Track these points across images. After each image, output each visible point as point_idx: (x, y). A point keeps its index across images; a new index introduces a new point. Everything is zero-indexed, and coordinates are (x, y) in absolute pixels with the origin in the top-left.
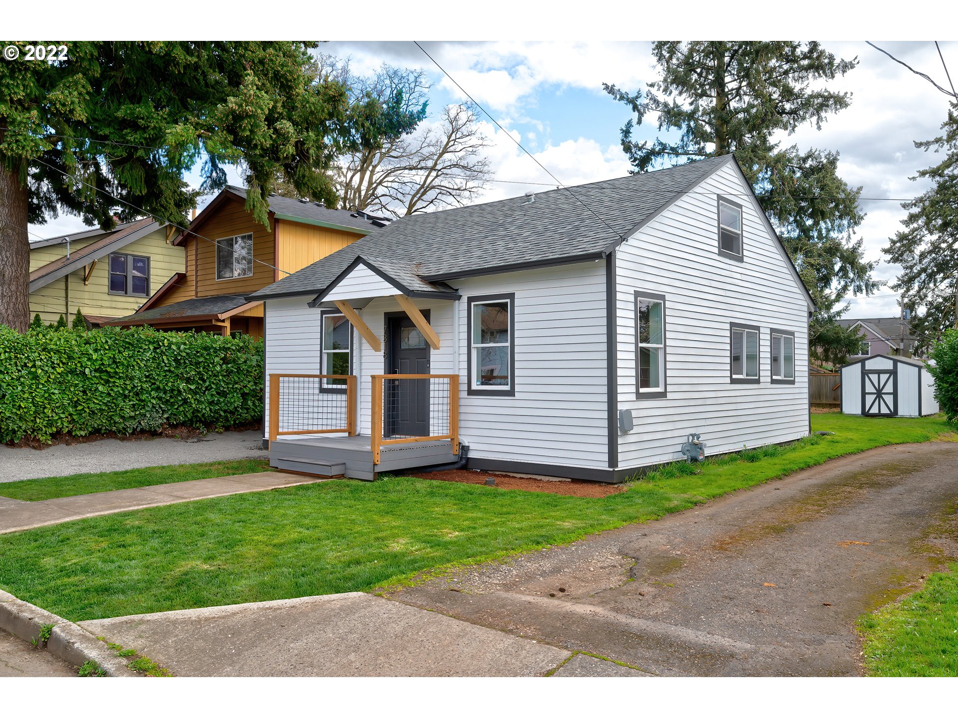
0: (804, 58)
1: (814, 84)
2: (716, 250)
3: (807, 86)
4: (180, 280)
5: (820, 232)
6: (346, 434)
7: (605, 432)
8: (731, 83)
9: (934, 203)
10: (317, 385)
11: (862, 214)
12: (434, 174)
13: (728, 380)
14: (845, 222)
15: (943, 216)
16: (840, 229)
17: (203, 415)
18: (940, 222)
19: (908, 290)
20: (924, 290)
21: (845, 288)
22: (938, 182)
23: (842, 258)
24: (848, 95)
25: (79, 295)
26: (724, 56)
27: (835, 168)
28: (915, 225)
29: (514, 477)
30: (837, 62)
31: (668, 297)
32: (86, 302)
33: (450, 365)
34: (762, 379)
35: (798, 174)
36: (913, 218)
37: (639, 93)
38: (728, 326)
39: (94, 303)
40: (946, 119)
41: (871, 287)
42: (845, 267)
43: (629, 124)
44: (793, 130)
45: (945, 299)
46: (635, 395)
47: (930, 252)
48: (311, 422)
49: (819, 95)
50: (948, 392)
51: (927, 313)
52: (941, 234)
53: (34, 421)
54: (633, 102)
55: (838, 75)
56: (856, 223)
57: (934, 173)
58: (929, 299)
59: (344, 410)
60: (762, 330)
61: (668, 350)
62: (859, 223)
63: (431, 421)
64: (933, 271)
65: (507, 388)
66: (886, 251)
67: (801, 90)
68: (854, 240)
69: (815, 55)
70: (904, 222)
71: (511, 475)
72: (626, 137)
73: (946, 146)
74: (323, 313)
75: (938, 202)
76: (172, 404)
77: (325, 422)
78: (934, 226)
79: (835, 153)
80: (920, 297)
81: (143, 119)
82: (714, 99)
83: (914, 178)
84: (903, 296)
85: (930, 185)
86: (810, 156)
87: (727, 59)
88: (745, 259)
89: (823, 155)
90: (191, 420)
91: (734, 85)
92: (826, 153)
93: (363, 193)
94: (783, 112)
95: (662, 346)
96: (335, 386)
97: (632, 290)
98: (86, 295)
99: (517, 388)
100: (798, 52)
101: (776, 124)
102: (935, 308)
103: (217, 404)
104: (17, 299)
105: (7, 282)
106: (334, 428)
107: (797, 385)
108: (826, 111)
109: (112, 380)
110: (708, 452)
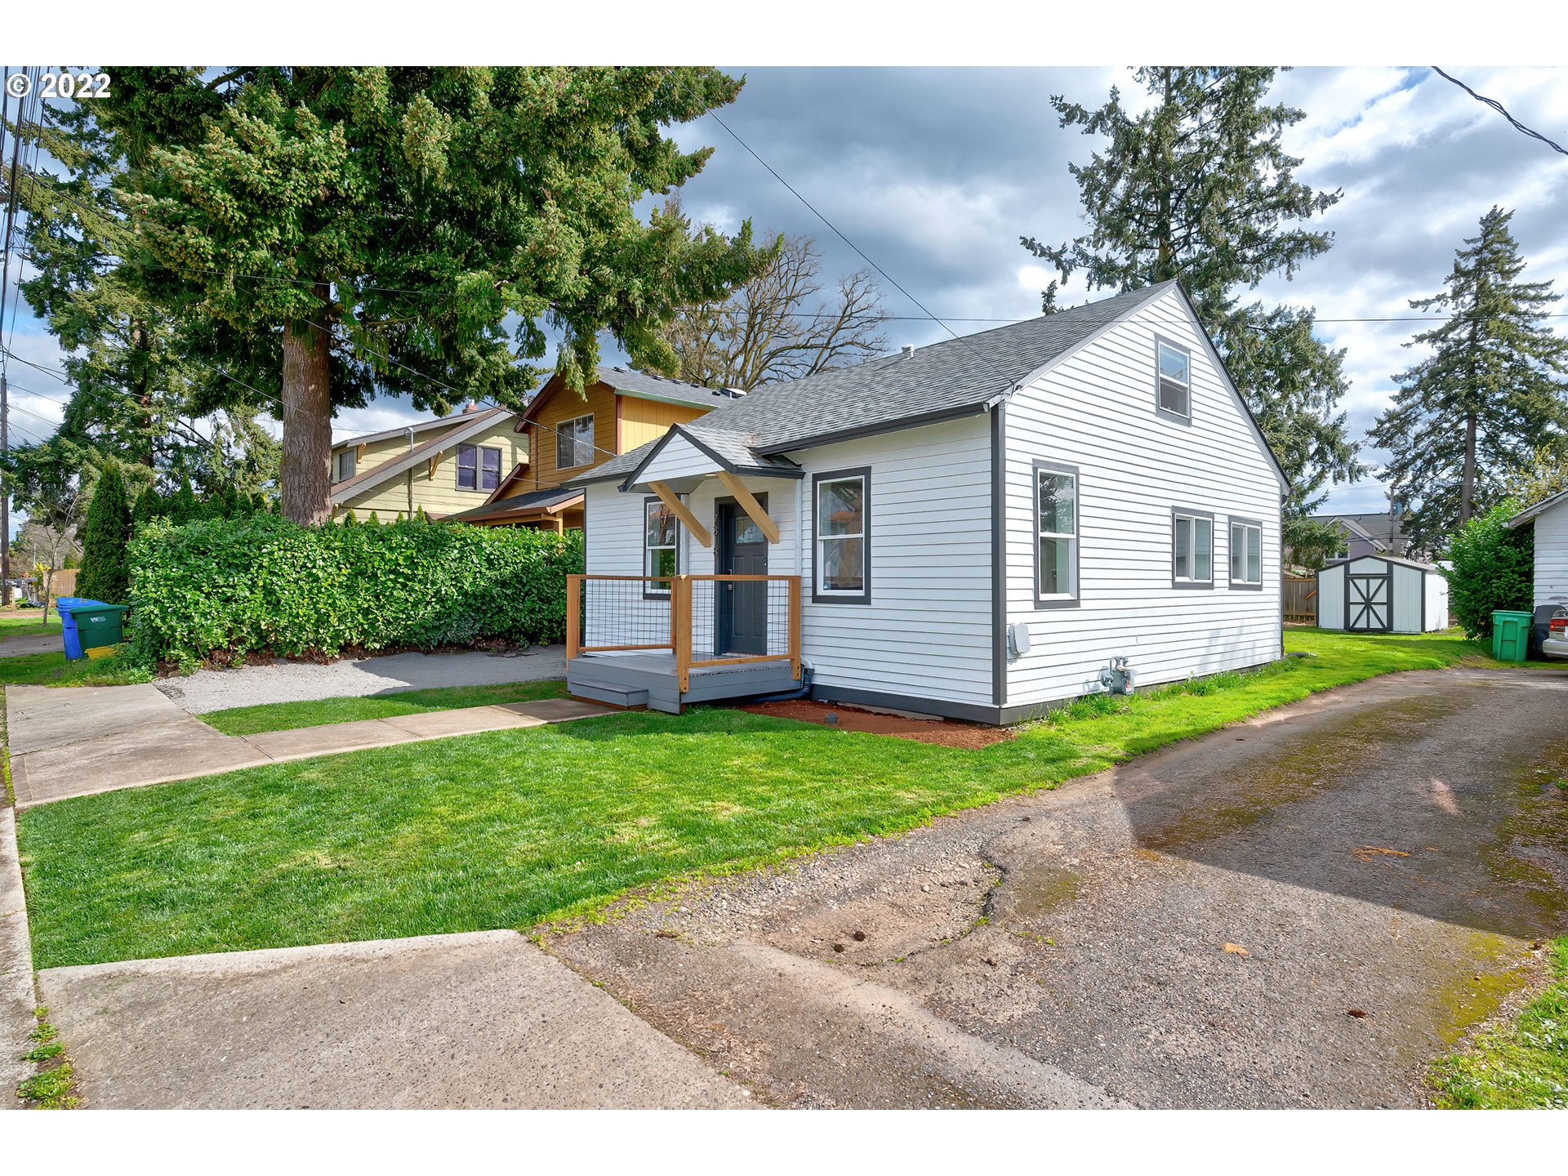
0: (1270, 196)
1: (1284, 225)
2: (1153, 409)
3: (1275, 227)
4: (522, 470)
5: (1290, 407)
6: (670, 651)
7: (989, 654)
8: (1177, 231)
9: (1434, 374)
10: (641, 590)
11: (1346, 382)
12: (826, 353)
13: (1169, 584)
14: (1323, 394)
15: (1447, 388)
16: (1316, 403)
17: (523, 624)
18: (1441, 396)
19: (1398, 480)
20: (1420, 480)
21: (1321, 475)
22: (1439, 348)
23: (1319, 437)
24: (1329, 236)
25: (424, 490)
26: (1169, 198)
27: (1310, 328)
28: (1409, 402)
29: (869, 712)
30: (1314, 195)
31: (1082, 469)
32: (433, 499)
33: (791, 564)
34: (1216, 583)
35: (1262, 338)
36: (1406, 393)
37: (1064, 247)
38: (1168, 512)
39: (441, 499)
40: (1452, 272)
41: (1356, 472)
42: (1323, 449)
43: (1052, 287)
44: (1256, 283)
45: (1448, 491)
46: (1032, 603)
47: (1428, 434)
48: (635, 634)
49: (1291, 238)
50: (1470, 601)
51: (1424, 506)
52: (1442, 412)
53: (317, 632)
54: (1057, 259)
55: (1316, 212)
56: (1339, 394)
57: (1434, 337)
58: (1427, 490)
59: (666, 620)
60: (1217, 518)
61: (1083, 542)
62: (1342, 394)
63: (769, 636)
64: (1432, 456)
65: (861, 593)
66: (1371, 434)
67: (1268, 232)
68: (1335, 413)
69: (1286, 190)
70: (1394, 398)
71: (866, 708)
72: (1048, 301)
73: (1451, 304)
74: (647, 500)
75: (1439, 373)
76: (485, 613)
77: (647, 635)
78: (1434, 401)
79: (1309, 310)
80: (1415, 488)
81: (436, 269)
82: (1157, 251)
83: (1408, 345)
84: (1393, 487)
85: (1428, 352)
86: (1278, 313)
87: (1172, 202)
88: (1194, 422)
89: (1294, 313)
90: (509, 630)
91: (1182, 233)
92: (1299, 309)
93: (748, 374)
94: (1244, 259)
95: (1074, 536)
96: (660, 591)
97: (1029, 459)
98: (432, 491)
99: (874, 594)
100: (1264, 186)
101: (1237, 275)
102: (1434, 501)
103: (539, 612)
104: (315, 490)
105: (304, 470)
106: (659, 643)
107: (1265, 591)
108: (1299, 257)
109: (410, 584)
110: (1138, 681)
